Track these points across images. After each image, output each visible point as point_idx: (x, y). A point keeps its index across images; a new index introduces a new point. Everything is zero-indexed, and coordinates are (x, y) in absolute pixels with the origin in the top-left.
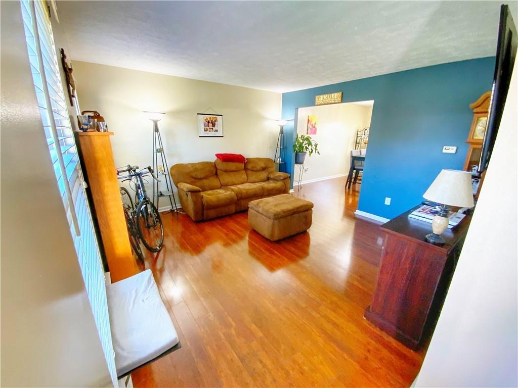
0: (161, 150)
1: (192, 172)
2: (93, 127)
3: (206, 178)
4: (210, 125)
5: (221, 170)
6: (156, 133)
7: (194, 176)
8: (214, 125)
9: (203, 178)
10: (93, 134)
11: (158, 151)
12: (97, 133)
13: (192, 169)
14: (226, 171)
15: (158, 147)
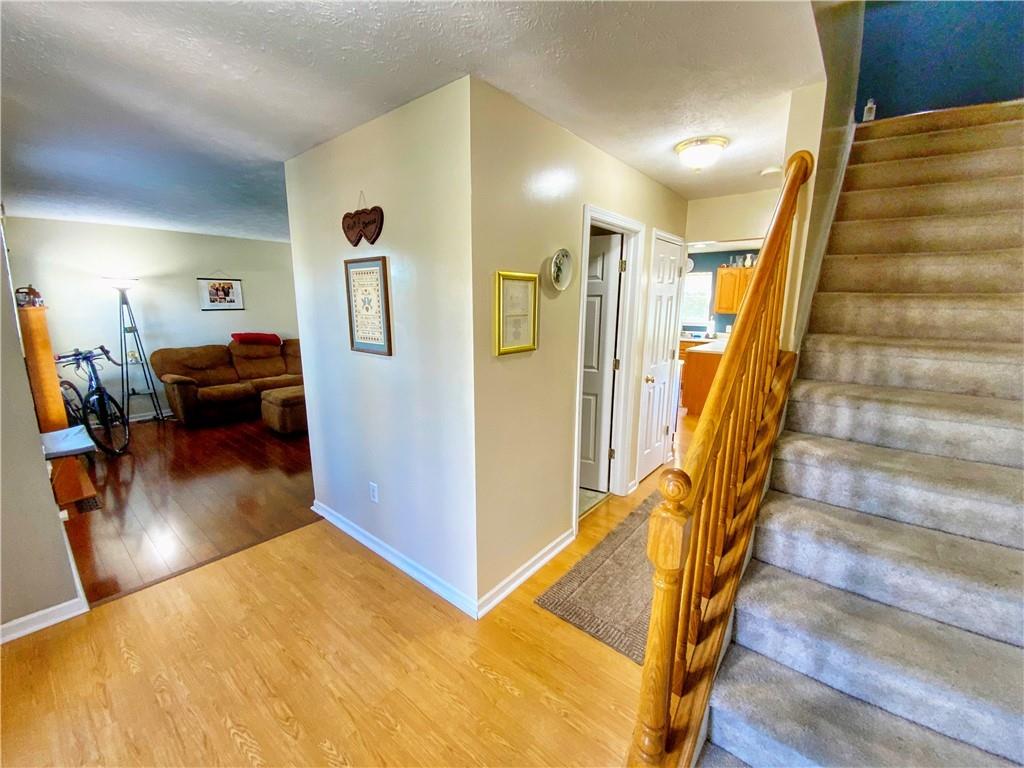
0: (133, 330)
1: (186, 359)
2: (28, 303)
3: (212, 367)
4: (221, 293)
5: (237, 356)
6: (125, 306)
7: (190, 365)
8: (227, 294)
9: (207, 368)
10: (30, 309)
11: (127, 330)
12: (32, 308)
13: (186, 355)
14: (248, 358)
15: (128, 324)
